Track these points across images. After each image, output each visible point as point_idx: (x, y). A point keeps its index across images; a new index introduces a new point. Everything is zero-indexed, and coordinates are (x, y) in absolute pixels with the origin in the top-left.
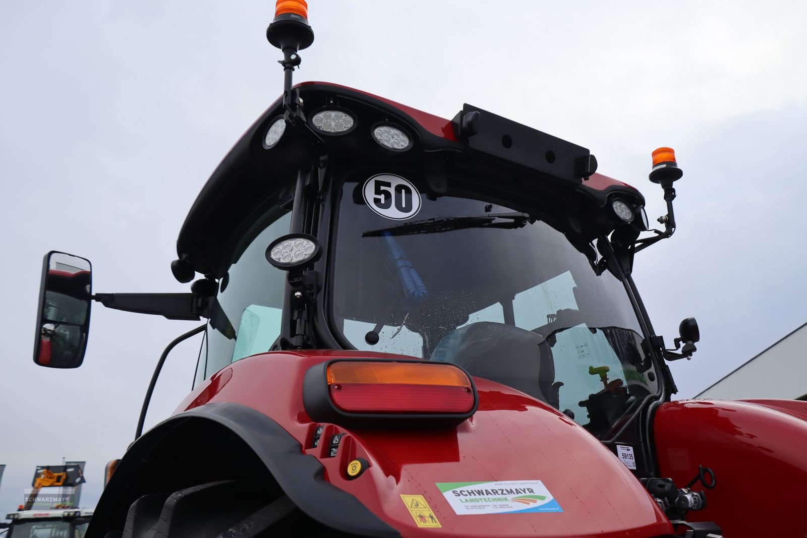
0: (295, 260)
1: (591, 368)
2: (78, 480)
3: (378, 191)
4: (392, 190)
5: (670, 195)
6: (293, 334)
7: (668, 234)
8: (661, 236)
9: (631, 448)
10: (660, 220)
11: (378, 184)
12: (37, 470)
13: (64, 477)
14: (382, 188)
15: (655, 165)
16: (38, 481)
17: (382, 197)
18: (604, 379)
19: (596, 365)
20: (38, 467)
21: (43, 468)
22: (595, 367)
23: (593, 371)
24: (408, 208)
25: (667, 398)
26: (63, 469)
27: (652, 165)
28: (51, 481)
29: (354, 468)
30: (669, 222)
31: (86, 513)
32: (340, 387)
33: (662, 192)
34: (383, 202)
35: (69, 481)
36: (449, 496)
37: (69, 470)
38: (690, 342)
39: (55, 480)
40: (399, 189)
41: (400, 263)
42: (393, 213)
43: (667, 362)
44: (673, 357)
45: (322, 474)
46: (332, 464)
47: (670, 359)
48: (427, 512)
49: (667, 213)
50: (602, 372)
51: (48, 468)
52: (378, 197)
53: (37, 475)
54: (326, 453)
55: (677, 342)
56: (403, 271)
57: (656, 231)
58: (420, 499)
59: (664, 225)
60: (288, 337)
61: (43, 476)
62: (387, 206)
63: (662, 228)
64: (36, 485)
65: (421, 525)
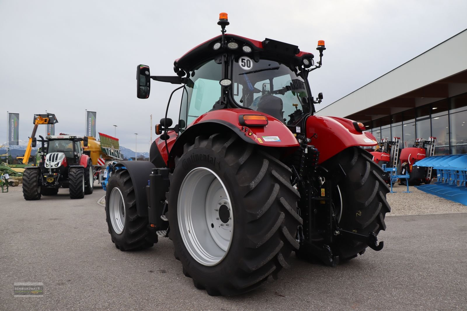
0: (226, 85)
1: (293, 104)
2: (55, 121)
3: (242, 62)
4: (246, 61)
5: (321, 55)
6: (224, 100)
7: (319, 67)
8: (317, 67)
9: (300, 127)
10: (318, 63)
11: (242, 59)
12: (35, 116)
13: (48, 120)
14: (243, 61)
15: (318, 46)
16: (37, 121)
17: (243, 63)
18: (296, 108)
19: (295, 104)
20: (35, 115)
21: (37, 115)
22: (294, 104)
23: (294, 105)
24: (250, 67)
25: (312, 114)
26: (47, 116)
27: (317, 45)
28: (42, 121)
29: (250, 134)
30: (320, 63)
31: (78, 137)
32: (246, 120)
33: (319, 54)
34: (243, 65)
35: (51, 122)
36: (264, 138)
37: (50, 116)
38: (320, 99)
39: (44, 121)
40: (247, 60)
41: (247, 81)
42: (246, 68)
43: (314, 104)
44: (316, 103)
45: (245, 135)
46: (247, 133)
47: (315, 103)
48: (261, 141)
49: (320, 60)
50: (296, 106)
51: (40, 115)
52: (242, 63)
53: (35, 119)
54: (245, 131)
55: (317, 99)
56: (248, 83)
57: (316, 66)
58: (260, 139)
59: (318, 64)
60: (223, 101)
61: (38, 119)
62: (244, 66)
63: (318, 65)
64: (36, 123)
65: (260, 142)
